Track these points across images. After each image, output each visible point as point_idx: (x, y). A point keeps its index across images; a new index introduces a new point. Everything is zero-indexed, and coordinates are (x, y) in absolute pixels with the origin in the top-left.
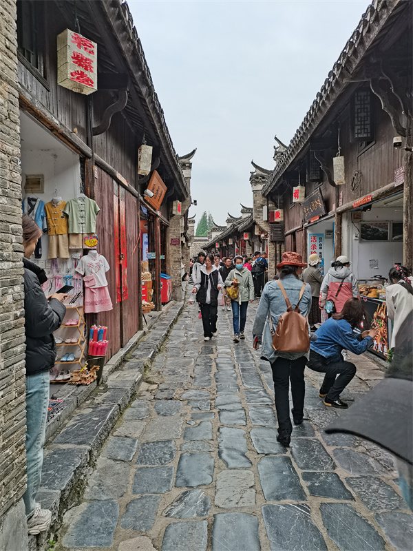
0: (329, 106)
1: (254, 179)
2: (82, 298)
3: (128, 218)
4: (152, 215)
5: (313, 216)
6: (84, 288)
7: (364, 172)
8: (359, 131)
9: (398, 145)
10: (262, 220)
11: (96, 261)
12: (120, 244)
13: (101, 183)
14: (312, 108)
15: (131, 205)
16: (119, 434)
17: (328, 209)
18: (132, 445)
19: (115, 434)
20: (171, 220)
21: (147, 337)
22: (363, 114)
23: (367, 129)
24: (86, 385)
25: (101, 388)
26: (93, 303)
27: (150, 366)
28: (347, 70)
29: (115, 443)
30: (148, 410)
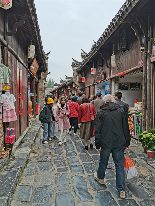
0: (111, 34)
1: (73, 65)
2: (2, 115)
3: (23, 78)
4: (32, 77)
5: (99, 80)
6: (3, 110)
7: (123, 62)
8: (122, 45)
9: (142, 50)
10: (76, 81)
11: (9, 97)
12: (20, 89)
13: (11, 60)
14: (103, 35)
15: (24, 72)
16: (22, 184)
17: (105, 77)
18: (29, 190)
19: (20, 184)
20: (40, 80)
21: (31, 130)
22: (123, 39)
23: (125, 45)
24: (4, 158)
25: (12, 158)
26: (7, 117)
27: (34, 144)
28: (122, 18)
29: (20, 190)
30: (36, 168)
